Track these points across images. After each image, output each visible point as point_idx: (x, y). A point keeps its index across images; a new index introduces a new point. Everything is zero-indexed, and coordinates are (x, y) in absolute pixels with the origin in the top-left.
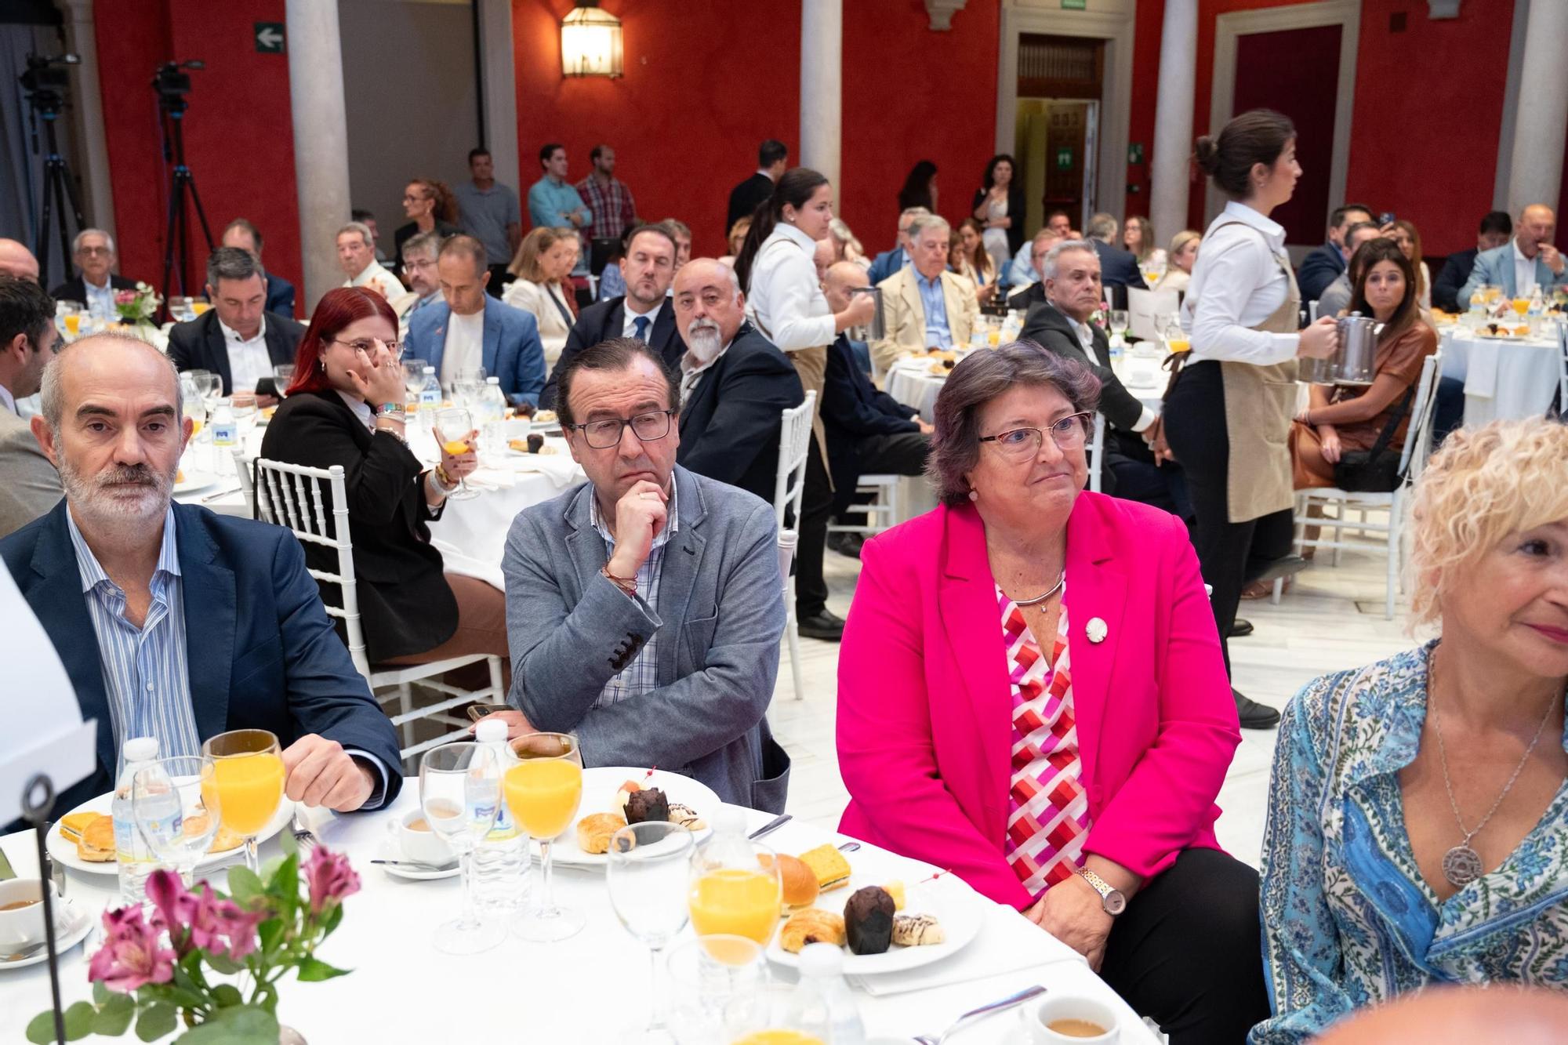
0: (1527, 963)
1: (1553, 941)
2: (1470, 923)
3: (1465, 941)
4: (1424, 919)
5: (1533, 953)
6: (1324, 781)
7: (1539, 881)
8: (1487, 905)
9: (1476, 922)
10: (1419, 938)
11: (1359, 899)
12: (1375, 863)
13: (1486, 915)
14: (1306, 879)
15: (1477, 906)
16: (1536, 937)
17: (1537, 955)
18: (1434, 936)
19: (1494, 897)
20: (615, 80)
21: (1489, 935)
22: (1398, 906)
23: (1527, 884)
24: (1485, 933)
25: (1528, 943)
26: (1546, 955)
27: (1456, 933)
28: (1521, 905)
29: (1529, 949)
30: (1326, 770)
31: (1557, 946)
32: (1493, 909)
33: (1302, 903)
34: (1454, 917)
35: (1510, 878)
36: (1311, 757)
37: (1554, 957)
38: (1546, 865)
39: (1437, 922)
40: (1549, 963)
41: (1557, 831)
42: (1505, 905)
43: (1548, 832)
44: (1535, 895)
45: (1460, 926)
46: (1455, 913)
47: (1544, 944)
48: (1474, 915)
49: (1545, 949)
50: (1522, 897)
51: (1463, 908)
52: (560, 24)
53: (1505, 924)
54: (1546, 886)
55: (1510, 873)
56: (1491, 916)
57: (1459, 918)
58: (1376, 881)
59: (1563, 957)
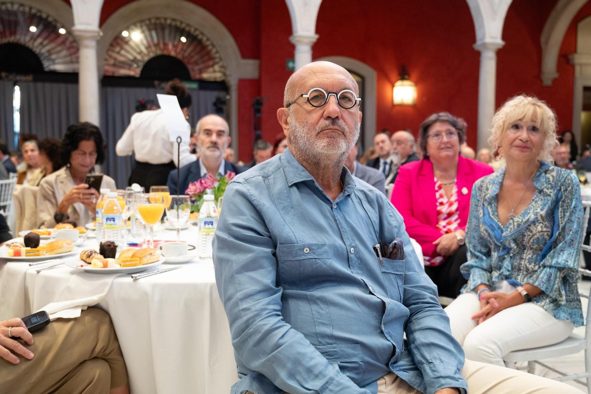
0: (526, 241)
1: (531, 234)
2: (510, 231)
3: (509, 236)
4: (499, 231)
5: (527, 239)
6: (480, 202)
7: (527, 218)
8: (514, 226)
9: (512, 231)
10: (498, 236)
11: (487, 231)
12: (489, 220)
13: (514, 229)
14: (474, 230)
15: (512, 226)
16: (527, 234)
17: (528, 239)
18: (502, 236)
19: (516, 224)
20: (414, 106)
21: (515, 234)
22: (493, 230)
23: (523, 219)
24: (514, 234)
25: (525, 236)
26: (530, 239)
27: (507, 234)
28: (522, 225)
29: (526, 237)
30: (480, 200)
31: (533, 236)
32: (516, 227)
33: (474, 237)
34: (506, 230)
35: (519, 218)
36: (476, 197)
37: (532, 239)
38: (529, 214)
39: (502, 232)
40: (531, 241)
41: (533, 205)
42: (519, 225)
43: (530, 206)
44: (526, 222)
45: (508, 232)
46: (506, 229)
47: (529, 235)
48: (511, 229)
49: (530, 237)
50: (522, 223)
51: (508, 227)
52: (393, 86)
53: (519, 231)
54: (528, 219)
55: (520, 217)
56: (515, 229)
57: (507, 230)
58: (489, 224)
59: (535, 239)
